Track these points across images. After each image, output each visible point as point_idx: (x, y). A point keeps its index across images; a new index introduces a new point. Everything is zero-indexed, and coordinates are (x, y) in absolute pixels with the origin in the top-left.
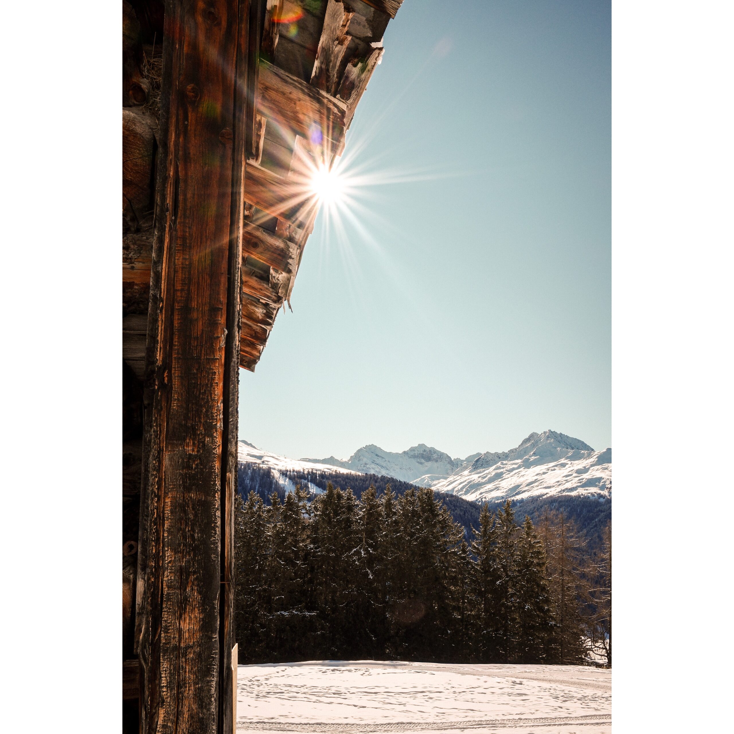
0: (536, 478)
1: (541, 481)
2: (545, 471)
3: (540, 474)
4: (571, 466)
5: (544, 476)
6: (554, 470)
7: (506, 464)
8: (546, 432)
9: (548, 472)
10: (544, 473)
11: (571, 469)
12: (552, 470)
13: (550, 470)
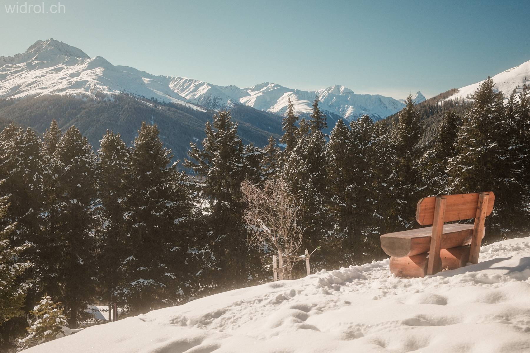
0: (35, 80)
1: (38, 83)
2: (43, 74)
3: (39, 76)
4: (66, 70)
5: (42, 78)
6: (52, 73)
7: (11, 67)
8: (49, 40)
9: (46, 75)
10: (43, 76)
11: (66, 72)
12: (50, 74)
13: (48, 73)
